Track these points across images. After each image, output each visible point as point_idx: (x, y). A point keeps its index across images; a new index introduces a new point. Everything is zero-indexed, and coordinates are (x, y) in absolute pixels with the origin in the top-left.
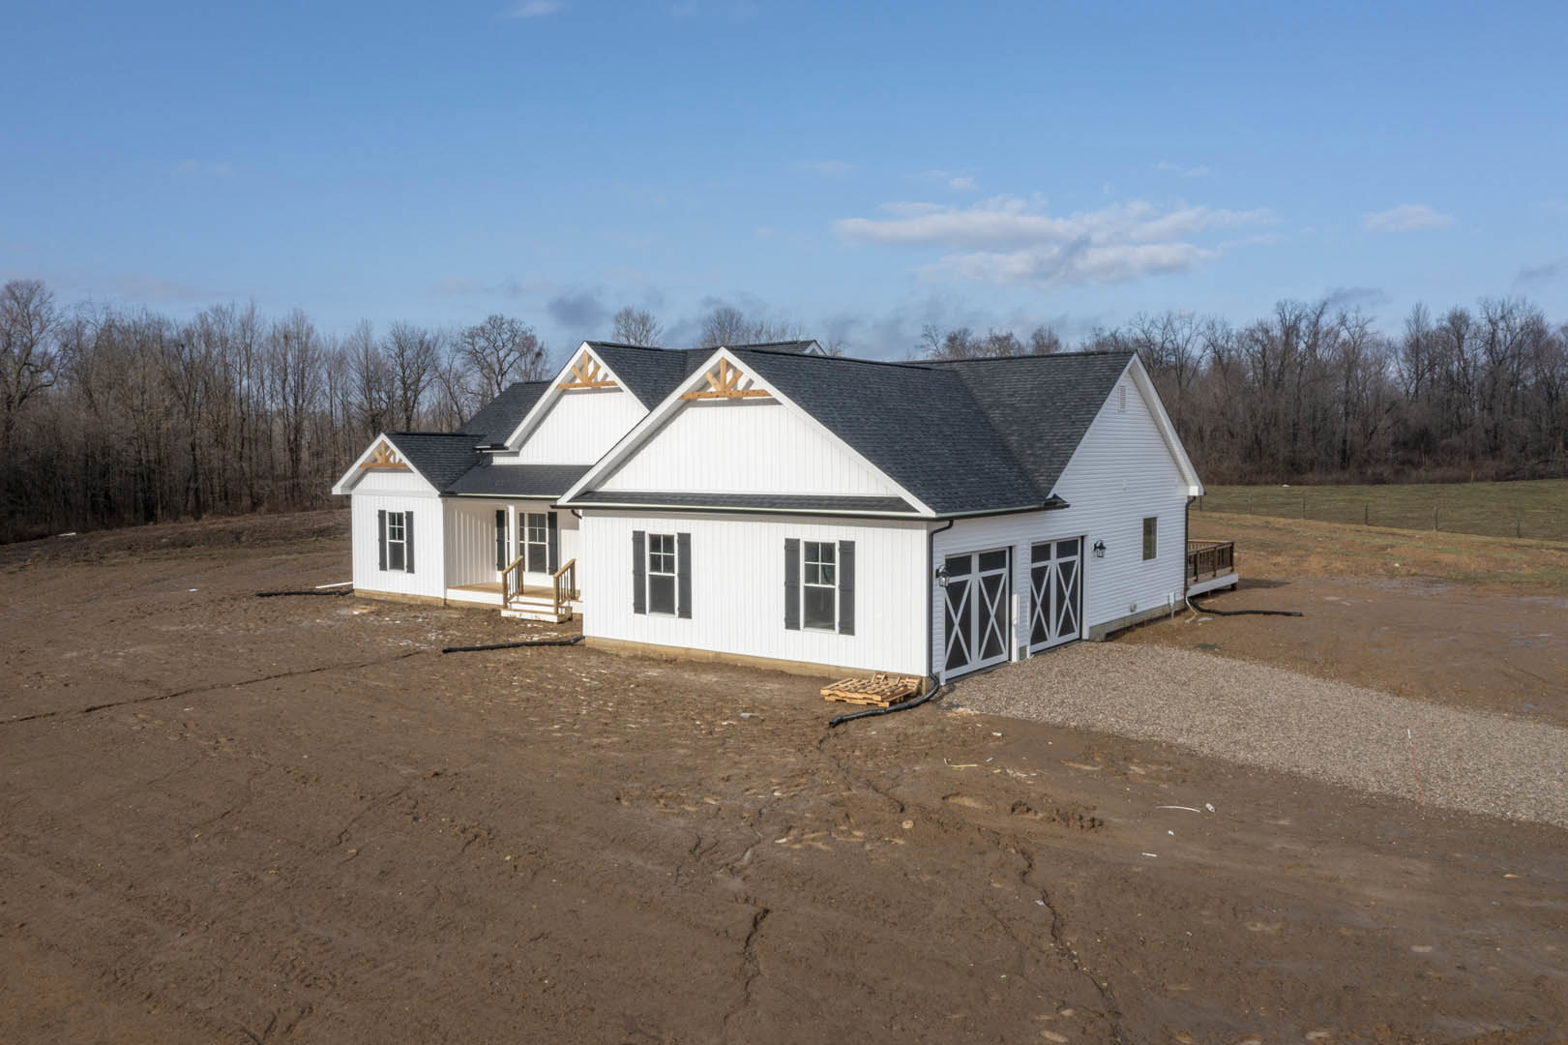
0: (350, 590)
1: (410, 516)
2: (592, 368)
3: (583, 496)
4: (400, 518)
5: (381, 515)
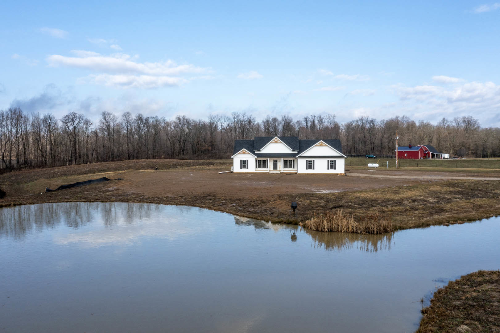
0: (233, 172)
1: (247, 161)
2: (277, 140)
3: (300, 156)
4: (245, 161)
5: (241, 161)
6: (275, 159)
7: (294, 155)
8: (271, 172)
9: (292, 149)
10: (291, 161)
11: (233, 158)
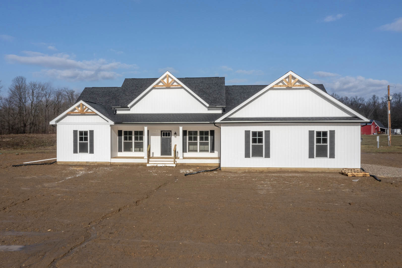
0: (55, 162)
1: (92, 132)
2: (170, 80)
3: (225, 119)
4: (86, 133)
5: (75, 132)
6: (166, 128)
7: (211, 118)
8: (152, 163)
9: (208, 103)
10: (207, 133)
11: (54, 126)
